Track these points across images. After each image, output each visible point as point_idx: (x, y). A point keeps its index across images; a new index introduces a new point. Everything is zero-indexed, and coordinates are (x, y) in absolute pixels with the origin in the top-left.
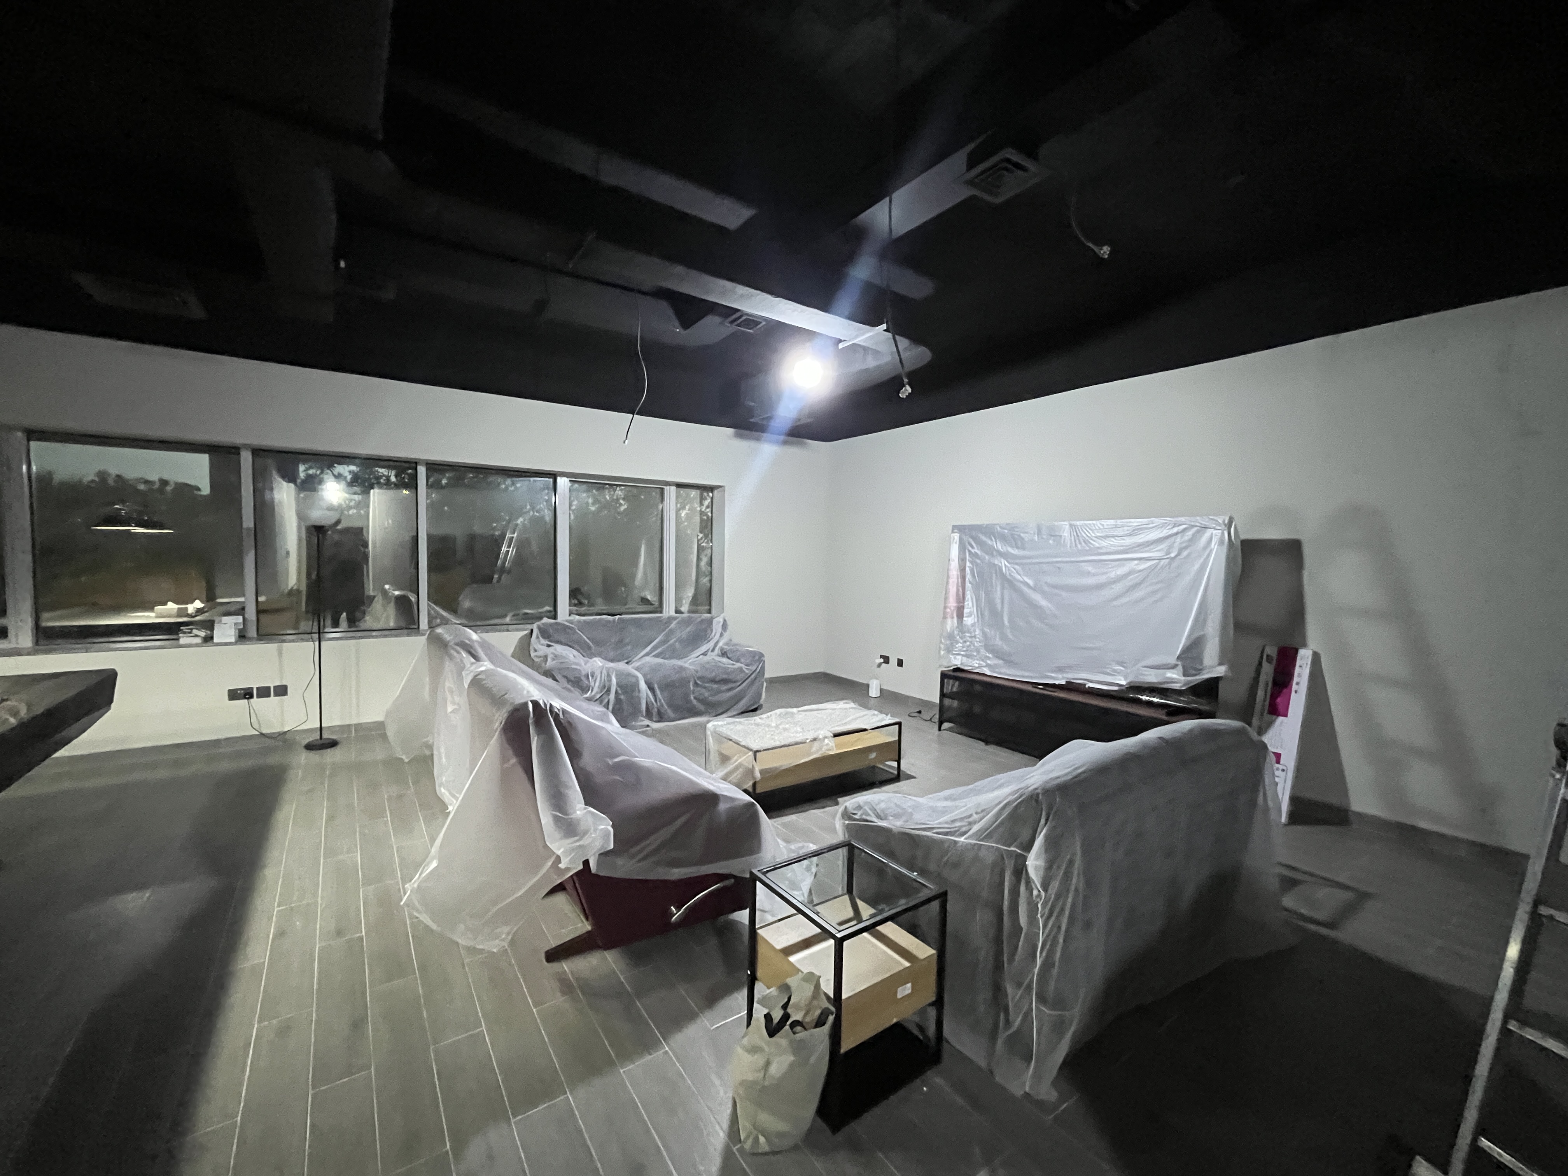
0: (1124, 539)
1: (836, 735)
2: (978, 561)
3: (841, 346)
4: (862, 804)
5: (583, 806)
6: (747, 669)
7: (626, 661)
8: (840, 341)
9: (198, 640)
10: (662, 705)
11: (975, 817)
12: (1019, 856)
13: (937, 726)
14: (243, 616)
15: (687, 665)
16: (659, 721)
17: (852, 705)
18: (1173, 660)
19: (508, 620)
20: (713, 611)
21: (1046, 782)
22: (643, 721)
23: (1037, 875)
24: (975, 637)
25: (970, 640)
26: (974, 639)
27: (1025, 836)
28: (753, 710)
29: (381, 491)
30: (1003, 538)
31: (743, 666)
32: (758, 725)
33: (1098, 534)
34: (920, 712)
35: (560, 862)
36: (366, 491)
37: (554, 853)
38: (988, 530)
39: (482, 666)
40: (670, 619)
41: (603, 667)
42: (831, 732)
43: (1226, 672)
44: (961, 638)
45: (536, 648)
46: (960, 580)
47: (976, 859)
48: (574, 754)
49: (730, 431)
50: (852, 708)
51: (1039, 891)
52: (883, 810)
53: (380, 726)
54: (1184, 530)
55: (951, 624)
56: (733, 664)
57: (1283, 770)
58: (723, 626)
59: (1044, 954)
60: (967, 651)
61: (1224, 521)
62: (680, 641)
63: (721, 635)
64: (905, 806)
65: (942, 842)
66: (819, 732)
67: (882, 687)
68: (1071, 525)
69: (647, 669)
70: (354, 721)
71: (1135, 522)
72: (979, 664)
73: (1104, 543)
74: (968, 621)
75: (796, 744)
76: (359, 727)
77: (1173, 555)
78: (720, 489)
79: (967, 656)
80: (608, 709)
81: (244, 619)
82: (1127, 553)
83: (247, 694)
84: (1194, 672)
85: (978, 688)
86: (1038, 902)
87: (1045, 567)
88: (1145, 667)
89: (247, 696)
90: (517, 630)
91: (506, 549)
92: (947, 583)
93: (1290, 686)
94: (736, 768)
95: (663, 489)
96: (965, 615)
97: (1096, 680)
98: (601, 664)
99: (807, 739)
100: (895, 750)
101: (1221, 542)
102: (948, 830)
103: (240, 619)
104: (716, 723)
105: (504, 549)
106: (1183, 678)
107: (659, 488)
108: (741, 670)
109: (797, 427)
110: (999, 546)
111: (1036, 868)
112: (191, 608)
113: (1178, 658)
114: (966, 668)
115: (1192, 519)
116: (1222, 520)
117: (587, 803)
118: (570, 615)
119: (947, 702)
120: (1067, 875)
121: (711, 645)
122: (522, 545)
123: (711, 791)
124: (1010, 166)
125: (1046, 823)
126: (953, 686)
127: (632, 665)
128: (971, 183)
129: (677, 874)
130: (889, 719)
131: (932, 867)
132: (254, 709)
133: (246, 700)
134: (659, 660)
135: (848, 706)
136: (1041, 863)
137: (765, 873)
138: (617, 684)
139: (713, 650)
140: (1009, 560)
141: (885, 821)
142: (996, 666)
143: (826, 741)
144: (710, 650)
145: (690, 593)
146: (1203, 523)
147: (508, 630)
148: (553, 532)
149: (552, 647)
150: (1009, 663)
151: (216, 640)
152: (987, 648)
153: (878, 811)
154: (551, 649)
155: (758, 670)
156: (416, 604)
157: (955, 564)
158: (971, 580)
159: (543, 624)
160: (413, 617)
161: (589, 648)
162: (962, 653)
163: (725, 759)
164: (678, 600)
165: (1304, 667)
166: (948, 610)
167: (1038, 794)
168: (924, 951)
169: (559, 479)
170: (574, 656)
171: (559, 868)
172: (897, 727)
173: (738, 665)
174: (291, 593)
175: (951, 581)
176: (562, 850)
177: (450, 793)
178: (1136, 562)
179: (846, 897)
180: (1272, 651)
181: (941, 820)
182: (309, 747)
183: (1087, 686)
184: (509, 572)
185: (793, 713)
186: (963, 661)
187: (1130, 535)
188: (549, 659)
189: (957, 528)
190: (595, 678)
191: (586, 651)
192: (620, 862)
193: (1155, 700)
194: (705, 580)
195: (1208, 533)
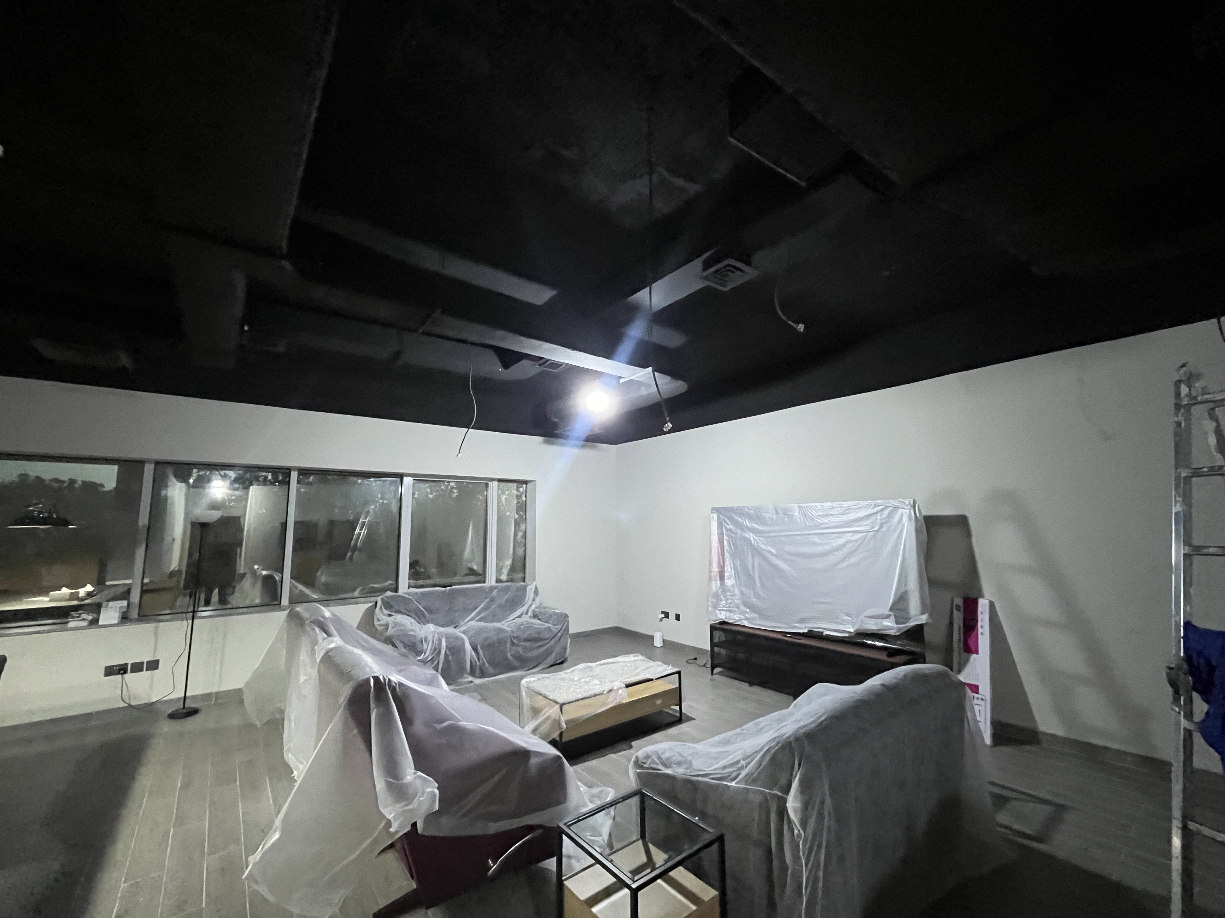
0: (839, 517)
1: (628, 686)
2: (733, 535)
3: (621, 381)
4: (650, 753)
5: (413, 771)
6: (554, 628)
7: (454, 626)
8: (621, 377)
9: (85, 624)
10: (484, 663)
11: (743, 762)
12: (779, 798)
13: (709, 670)
14: (128, 600)
15: (505, 627)
16: (480, 678)
17: (640, 657)
18: (887, 612)
19: (356, 594)
20: (527, 579)
21: (797, 731)
22: (467, 677)
23: (795, 816)
24: (735, 595)
25: (730, 597)
26: (734, 597)
27: (783, 781)
28: (560, 663)
29: (259, 487)
30: (750, 517)
31: (551, 625)
32: (563, 679)
33: (820, 513)
34: (695, 659)
35: (390, 827)
36: (247, 488)
37: (385, 817)
38: (739, 511)
39: (332, 642)
40: (492, 589)
41: (434, 632)
42: (624, 683)
43: (927, 620)
44: (725, 597)
45: (379, 618)
46: (720, 550)
47: (746, 801)
48: (407, 722)
49: (539, 439)
50: (641, 660)
51: (799, 830)
52: (668, 759)
53: (239, 692)
54: (882, 510)
55: (716, 585)
56: (543, 625)
57: (982, 699)
58: (534, 592)
59: (809, 889)
60: (729, 607)
61: (910, 503)
62: (500, 606)
63: (534, 600)
64: (685, 754)
65: (717, 786)
66: (613, 684)
67: (664, 638)
68: (799, 507)
69: (471, 633)
70: (215, 690)
71: (846, 504)
72: (739, 617)
73: (825, 520)
74: (729, 582)
75: (595, 695)
76: (218, 695)
77: (876, 529)
78: (532, 483)
79: (730, 611)
80: (437, 671)
81: (128, 604)
82: (844, 527)
83: (122, 670)
84: (902, 620)
85: (739, 637)
86: (799, 842)
87: (783, 539)
88: (866, 617)
89: (122, 672)
90: (364, 603)
91: (358, 531)
92: (710, 552)
93: (976, 630)
94: (544, 722)
95: (487, 484)
96: (726, 578)
97: (830, 629)
98: (433, 630)
99: (604, 691)
100: (677, 695)
101: (910, 519)
102: (722, 775)
103: (125, 603)
104: (528, 680)
105: (357, 531)
106: (896, 626)
107: (485, 482)
108: (549, 629)
109: (590, 436)
110: (747, 523)
111: (795, 810)
112: (82, 592)
113: (891, 609)
114: (730, 621)
115: (887, 501)
116: (908, 501)
117: (418, 767)
118: (409, 588)
119: (716, 649)
120: (821, 816)
121: (525, 609)
122: (372, 528)
123: (523, 747)
124: (733, 269)
125: (799, 769)
126: (720, 636)
127: (460, 629)
128: (706, 278)
129: (494, 828)
130: (671, 669)
131: (710, 810)
132: (126, 683)
133: (120, 676)
134: (482, 624)
135: (636, 658)
136: (798, 805)
137: (569, 826)
138: (447, 646)
139: (527, 613)
140: (756, 534)
141: (670, 769)
142: (753, 619)
143: (620, 692)
144: (524, 613)
145: (508, 562)
146: (895, 504)
147: (357, 603)
148: (398, 517)
149: (393, 616)
150: (762, 615)
151: (100, 623)
152: (746, 604)
153: (664, 759)
154: (391, 618)
155: (563, 628)
156: (280, 584)
157: (715, 538)
158: (728, 550)
159: (386, 597)
160: (277, 593)
161: (424, 616)
162: (726, 609)
163: (536, 711)
164: (499, 570)
165: (984, 613)
166: (712, 574)
167: (790, 742)
168: (708, 893)
169: (405, 478)
170: (411, 623)
171: (389, 832)
172: (677, 675)
173: (547, 625)
174: (172, 574)
175: (713, 551)
176: (392, 815)
177: (296, 759)
178: (850, 534)
179: (640, 842)
180: (959, 601)
181: (716, 766)
182: (173, 716)
183: (824, 634)
184: (360, 550)
185: (591, 667)
186: (727, 616)
187: (843, 514)
188: (390, 628)
189: (715, 510)
190: (427, 643)
191: (420, 617)
192: (444, 820)
193: (878, 644)
194: (520, 551)
195: (900, 511)
